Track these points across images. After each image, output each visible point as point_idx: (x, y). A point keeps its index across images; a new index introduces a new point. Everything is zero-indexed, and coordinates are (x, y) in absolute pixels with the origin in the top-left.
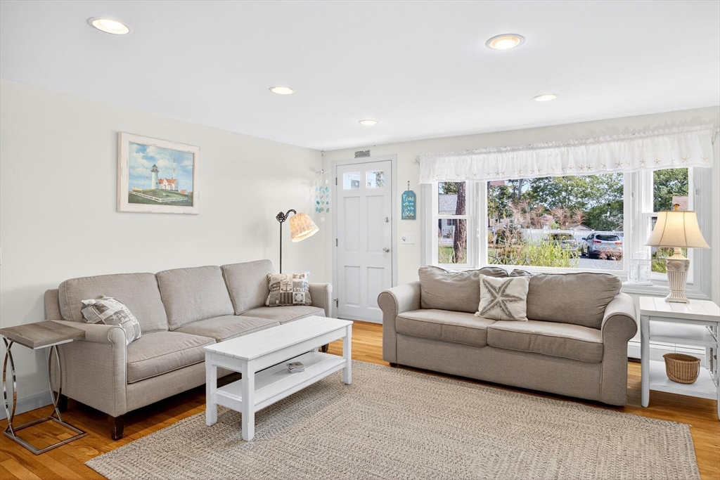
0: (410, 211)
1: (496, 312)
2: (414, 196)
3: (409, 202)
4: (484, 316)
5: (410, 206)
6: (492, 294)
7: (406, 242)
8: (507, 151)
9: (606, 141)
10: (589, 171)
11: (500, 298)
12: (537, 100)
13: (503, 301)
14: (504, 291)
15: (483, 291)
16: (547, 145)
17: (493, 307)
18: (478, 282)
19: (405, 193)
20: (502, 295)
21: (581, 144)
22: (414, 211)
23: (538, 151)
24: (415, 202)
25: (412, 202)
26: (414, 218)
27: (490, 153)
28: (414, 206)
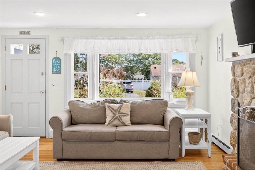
0: (58, 69)
1: (116, 122)
2: (60, 60)
3: (57, 63)
4: (110, 125)
5: (57, 66)
6: (114, 113)
7: (55, 87)
8: (112, 39)
9: (157, 38)
10: (150, 52)
11: (118, 115)
12: (138, 15)
13: (119, 116)
14: (119, 111)
15: (108, 112)
16: (132, 38)
17: (114, 120)
18: (105, 107)
19: (55, 58)
20: (119, 113)
21: (147, 39)
22: (60, 69)
23: (128, 40)
24: (60, 64)
25: (59, 64)
26: (60, 73)
27: (104, 39)
28: (60, 66)
